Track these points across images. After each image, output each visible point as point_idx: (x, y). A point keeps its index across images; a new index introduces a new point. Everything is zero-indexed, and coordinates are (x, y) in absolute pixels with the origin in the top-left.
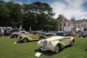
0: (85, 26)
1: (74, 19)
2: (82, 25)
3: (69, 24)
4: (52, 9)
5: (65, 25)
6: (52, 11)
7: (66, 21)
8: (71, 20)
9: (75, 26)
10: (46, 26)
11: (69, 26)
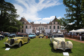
0: (43, 29)
1: (33, 22)
2: (40, 28)
3: (30, 26)
4: (16, 10)
5: (27, 27)
6: (16, 13)
7: (28, 23)
8: (31, 23)
9: (34, 29)
10: (10, 27)
11: (30, 28)
